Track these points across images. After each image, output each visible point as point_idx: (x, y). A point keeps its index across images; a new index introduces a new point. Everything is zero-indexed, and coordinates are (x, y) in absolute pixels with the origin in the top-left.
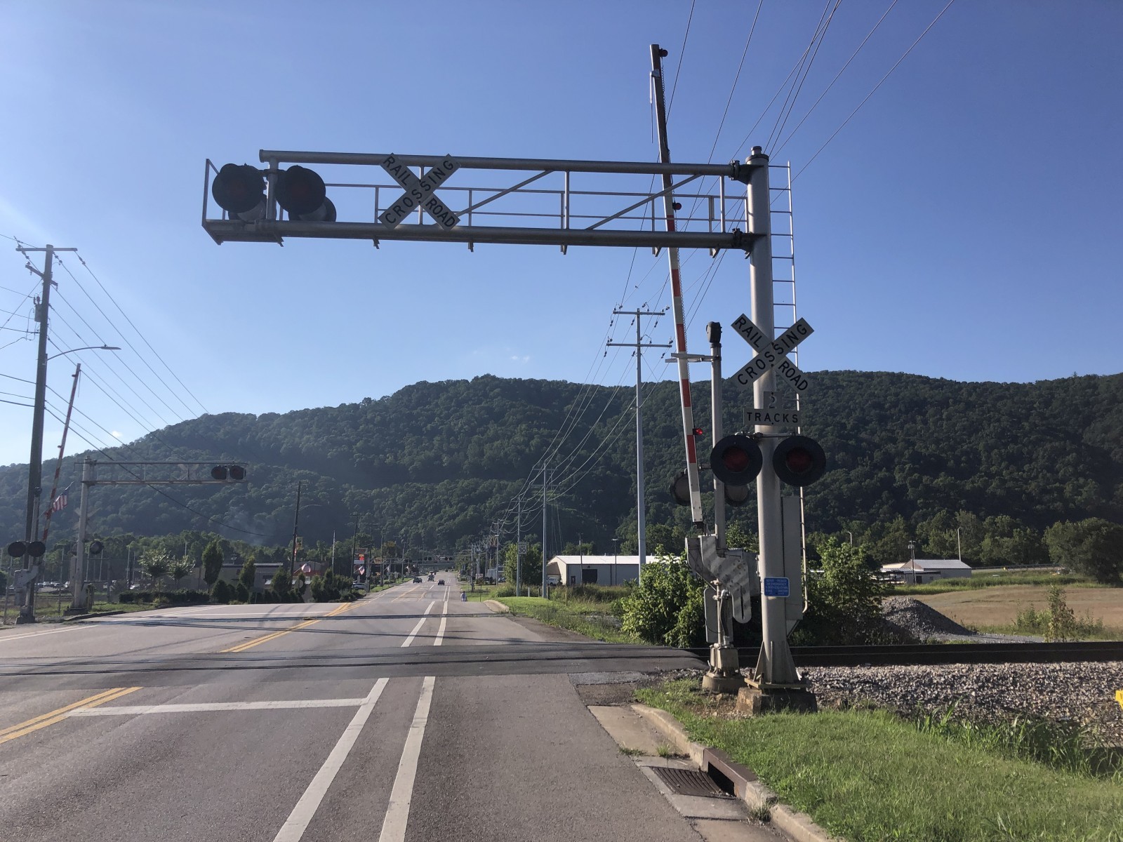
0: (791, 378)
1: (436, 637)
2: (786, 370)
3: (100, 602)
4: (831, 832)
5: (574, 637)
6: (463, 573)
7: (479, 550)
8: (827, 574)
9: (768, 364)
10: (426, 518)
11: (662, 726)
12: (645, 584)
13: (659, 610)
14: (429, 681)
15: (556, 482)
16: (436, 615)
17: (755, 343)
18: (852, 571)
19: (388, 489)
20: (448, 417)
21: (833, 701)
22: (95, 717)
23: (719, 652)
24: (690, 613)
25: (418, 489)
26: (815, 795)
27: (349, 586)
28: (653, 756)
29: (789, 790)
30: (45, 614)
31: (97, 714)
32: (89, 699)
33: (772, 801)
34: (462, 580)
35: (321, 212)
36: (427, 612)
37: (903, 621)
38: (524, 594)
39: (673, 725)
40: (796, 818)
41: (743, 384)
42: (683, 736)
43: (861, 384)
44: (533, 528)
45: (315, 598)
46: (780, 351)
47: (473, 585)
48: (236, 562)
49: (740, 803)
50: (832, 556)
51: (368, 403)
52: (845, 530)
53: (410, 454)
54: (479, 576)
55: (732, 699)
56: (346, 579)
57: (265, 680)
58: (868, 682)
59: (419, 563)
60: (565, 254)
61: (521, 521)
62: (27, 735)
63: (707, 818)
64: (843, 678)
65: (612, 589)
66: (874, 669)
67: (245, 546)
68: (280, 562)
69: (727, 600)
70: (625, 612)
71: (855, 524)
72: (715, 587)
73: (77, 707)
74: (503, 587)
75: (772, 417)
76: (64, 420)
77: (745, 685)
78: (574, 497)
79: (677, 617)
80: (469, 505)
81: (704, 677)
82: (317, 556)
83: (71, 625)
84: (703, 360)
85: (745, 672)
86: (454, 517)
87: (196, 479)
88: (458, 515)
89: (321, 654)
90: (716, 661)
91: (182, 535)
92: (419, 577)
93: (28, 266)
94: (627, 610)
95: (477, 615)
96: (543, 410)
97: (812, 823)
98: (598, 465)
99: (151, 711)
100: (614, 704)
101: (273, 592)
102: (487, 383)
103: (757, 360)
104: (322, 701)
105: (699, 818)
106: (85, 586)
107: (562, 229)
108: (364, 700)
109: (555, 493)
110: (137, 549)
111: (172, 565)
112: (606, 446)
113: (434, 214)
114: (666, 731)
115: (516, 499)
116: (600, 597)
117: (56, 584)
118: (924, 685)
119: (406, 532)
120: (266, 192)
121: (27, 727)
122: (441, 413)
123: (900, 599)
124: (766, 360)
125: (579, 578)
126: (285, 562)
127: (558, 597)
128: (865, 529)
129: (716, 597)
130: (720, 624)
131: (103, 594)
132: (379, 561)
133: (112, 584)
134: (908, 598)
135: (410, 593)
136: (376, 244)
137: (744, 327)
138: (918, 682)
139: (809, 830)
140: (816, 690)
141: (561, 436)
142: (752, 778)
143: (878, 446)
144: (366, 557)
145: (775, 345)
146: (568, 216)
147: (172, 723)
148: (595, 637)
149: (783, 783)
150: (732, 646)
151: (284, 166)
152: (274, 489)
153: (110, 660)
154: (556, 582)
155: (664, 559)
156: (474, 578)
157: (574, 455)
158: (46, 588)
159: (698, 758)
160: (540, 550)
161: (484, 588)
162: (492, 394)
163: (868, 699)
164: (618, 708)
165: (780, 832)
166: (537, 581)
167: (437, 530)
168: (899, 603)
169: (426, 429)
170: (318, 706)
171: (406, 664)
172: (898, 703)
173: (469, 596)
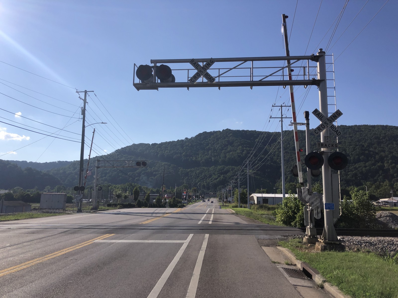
0: (335, 131)
1: (210, 221)
2: (333, 128)
3: (101, 206)
4: (345, 293)
5: (258, 223)
6: (220, 199)
7: (225, 191)
8: (354, 202)
9: (326, 126)
10: (207, 179)
11: (287, 254)
12: (284, 204)
13: (289, 214)
14: (207, 236)
15: (252, 167)
16: (210, 213)
17: (321, 119)
18: (364, 201)
19: (194, 169)
20: (214, 144)
21: (353, 249)
22: (102, 243)
23: (309, 229)
24: (301, 215)
25: (204, 169)
26: (340, 280)
27: (181, 202)
28: (283, 264)
29: (330, 278)
30: (85, 209)
31: (102, 242)
32: (100, 237)
33: (324, 281)
34: (220, 201)
35: (170, 79)
36: (207, 212)
37: (386, 221)
38: (241, 207)
39: (291, 254)
40: (332, 287)
41: (317, 133)
42: (294, 258)
43: (370, 130)
44: (244, 184)
45: (170, 206)
46: (330, 121)
47: (223, 203)
48: (144, 193)
49: (313, 282)
50: (356, 195)
51: (187, 139)
52: (364, 185)
53: (201, 157)
54: (225, 200)
55: (314, 246)
56: (180, 200)
57: (153, 233)
58: (368, 243)
59: (204, 195)
60: (252, 89)
61: (240, 181)
62: (82, 247)
63: (301, 286)
64: (358, 240)
65: (273, 206)
66: (371, 238)
67: (147, 188)
68: (158, 194)
69: (312, 210)
70: (277, 214)
71: (368, 183)
72: (308, 206)
73: (96, 240)
74: (234, 204)
75: (327, 145)
76: (90, 147)
77: (318, 241)
78: (259, 173)
79: (296, 217)
80: (221, 175)
81: (304, 238)
82: (170, 192)
83: (93, 213)
84: (303, 125)
85: (318, 236)
86: (216, 179)
87: (131, 166)
88: (217, 178)
89: (172, 225)
90: (308, 232)
91: (126, 184)
92: (204, 200)
93: (79, 97)
94: (278, 214)
95: (224, 214)
96: (247, 141)
97: (338, 290)
98: (268, 160)
99: (118, 242)
100: (271, 246)
101: (156, 204)
102: (227, 131)
103: (321, 125)
104: (172, 241)
105: (298, 286)
106: (97, 201)
107: (251, 81)
108: (185, 241)
109: (252, 171)
110: (112, 189)
111: (123, 194)
112: (271, 153)
113: (207, 78)
114: (289, 256)
115: (238, 173)
116: (269, 209)
117: (87, 200)
118: (390, 244)
119: (200, 184)
120: (153, 73)
121: (82, 245)
122: (211, 142)
123: (384, 212)
124: (325, 125)
125: (262, 202)
126: (160, 194)
127: (253, 208)
128: (372, 185)
129: (308, 210)
130: (310, 219)
131: (102, 204)
132: (191, 194)
133: (104, 200)
134: (388, 212)
135: (202, 205)
136: (188, 89)
137: (316, 113)
138: (388, 243)
139: (337, 292)
140: (347, 244)
141: (254, 150)
142: (318, 273)
143: (377, 154)
144: (186, 192)
145: (328, 119)
146: (253, 76)
147: (125, 246)
148: (266, 223)
149: (329, 276)
150: (314, 227)
151: (159, 65)
152: (156, 169)
153: (105, 225)
154: (253, 203)
155: (291, 196)
156: (223, 201)
157: (259, 157)
158: (84, 201)
159: (299, 266)
160: (247, 191)
161: (227, 204)
162: (229, 136)
163: (367, 249)
164: (272, 248)
165: (327, 292)
166: (246, 202)
167: (210, 183)
168: (384, 214)
169: (206, 148)
170: (170, 242)
171: (199, 229)
172: (380, 251)
173: (222, 207)
